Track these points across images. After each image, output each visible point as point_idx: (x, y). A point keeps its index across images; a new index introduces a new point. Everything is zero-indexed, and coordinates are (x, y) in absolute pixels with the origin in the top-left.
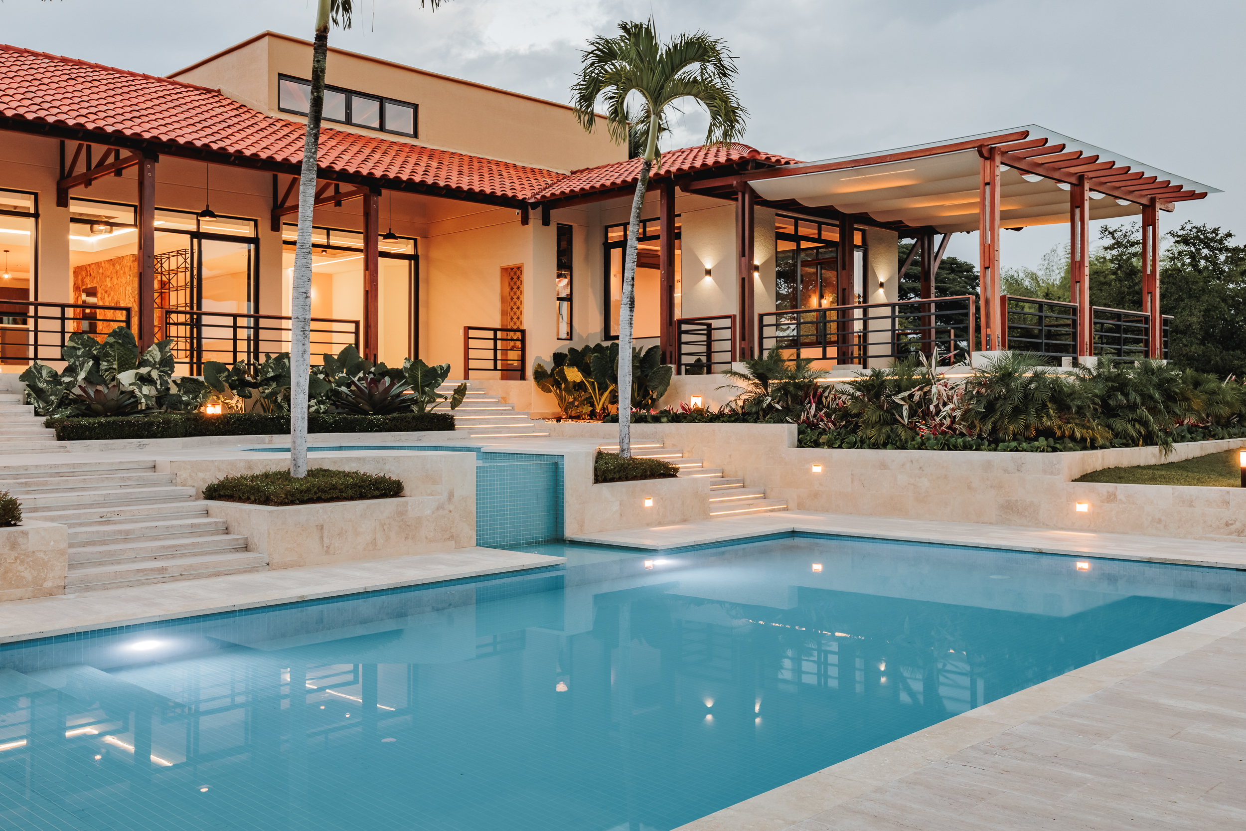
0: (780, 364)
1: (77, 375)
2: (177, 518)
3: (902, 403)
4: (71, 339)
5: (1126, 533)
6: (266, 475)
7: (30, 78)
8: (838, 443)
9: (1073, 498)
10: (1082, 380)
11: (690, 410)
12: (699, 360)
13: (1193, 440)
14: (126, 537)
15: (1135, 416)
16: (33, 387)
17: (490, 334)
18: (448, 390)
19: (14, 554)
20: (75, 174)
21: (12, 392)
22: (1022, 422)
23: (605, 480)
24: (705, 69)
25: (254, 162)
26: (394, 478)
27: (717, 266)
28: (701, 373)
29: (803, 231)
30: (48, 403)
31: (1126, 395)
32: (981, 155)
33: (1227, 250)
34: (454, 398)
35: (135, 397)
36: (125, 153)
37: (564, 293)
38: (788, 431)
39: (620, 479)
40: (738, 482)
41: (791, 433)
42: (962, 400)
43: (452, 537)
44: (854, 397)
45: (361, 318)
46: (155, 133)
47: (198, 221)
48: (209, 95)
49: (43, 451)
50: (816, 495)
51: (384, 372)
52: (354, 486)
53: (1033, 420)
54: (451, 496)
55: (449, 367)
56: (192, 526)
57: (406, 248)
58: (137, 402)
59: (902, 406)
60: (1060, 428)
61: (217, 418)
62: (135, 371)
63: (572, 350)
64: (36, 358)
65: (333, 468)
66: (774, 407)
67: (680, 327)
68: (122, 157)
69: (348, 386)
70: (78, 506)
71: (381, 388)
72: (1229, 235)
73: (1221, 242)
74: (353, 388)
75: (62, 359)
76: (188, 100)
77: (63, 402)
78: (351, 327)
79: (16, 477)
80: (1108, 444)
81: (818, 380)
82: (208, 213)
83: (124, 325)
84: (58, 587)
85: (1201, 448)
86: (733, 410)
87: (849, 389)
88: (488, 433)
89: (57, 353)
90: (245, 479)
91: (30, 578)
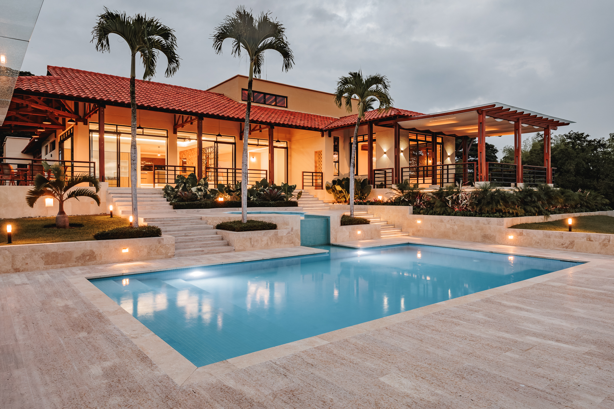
0: (408, 185)
1: (179, 188)
2: (207, 235)
3: (449, 199)
4: (178, 177)
5: (526, 247)
6: (234, 222)
7: (165, 94)
8: (427, 213)
9: (507, 234)
10: (516, 192)
11: (377, 200)
12: (382, 183)
13: (559, 213)
14: (192, 241)
15: (534, 205)
16: (166, 192)
17: (311, 174)
18: (297, 193)
19: (160, 245)
20: (179, 124)
21: (161, 194)
22: (490, 207)
23: (344, 225)
24: (378, 87)
25: (233, 119)
26: (274, 223)
27: (388, 151)
28: (383, 188)
29: (419, 138)
30: (171, 197)
31: (531, 197)
32: (478, 113)
33: (587, 141)
34: (298, 196)
35: (196, 195)
36: (193, 117)
37: (336, 160)
38: (409, 208)
39: (350, 224)
40: (392, 225)
41: (410, 209)
42: (470, 199)
43: (293, 242)
44: (432, 197)
45: (268, 169)
46: (202, 111)
47: (217, 138)
48: (220, 96)
49: (169, 212)
50: (419, 231)
51: (275, 187)
52: (261, 226)
53: (495, 207)
54: (292, 229)
55: (296, 186)
56: (212, 237)
57: (284, 145)
58: (197, 197)
59: (449, 200)
60: (504, 209)
61: (222, 202)
62: (196, 187)
63: (338, 179)
64: (167, 183)
65: (255, 220)
66: (405, 200)
67: (374, 172)
68: (192, 118)
69: (264, 192)
70: (179, 231)
71: (274, 192)
72: (588, 136)
73: (584, 138)
74: (265, 192)
75: (175, 183)
76: (213, 98)
77: (175, 197)
78: (265, 172)
79: (161, 221)
80: (524, 215)
81: (420, 191)
82: (219, 135)
83: (193, 172)
84: (172, 255)
85: (562, 217)
86: (391, 201)
87: (431, 194)
88: (309, 208)
89: (173, 181)
90: (228, 223)
91: (164, 252)
